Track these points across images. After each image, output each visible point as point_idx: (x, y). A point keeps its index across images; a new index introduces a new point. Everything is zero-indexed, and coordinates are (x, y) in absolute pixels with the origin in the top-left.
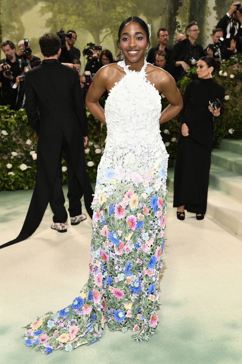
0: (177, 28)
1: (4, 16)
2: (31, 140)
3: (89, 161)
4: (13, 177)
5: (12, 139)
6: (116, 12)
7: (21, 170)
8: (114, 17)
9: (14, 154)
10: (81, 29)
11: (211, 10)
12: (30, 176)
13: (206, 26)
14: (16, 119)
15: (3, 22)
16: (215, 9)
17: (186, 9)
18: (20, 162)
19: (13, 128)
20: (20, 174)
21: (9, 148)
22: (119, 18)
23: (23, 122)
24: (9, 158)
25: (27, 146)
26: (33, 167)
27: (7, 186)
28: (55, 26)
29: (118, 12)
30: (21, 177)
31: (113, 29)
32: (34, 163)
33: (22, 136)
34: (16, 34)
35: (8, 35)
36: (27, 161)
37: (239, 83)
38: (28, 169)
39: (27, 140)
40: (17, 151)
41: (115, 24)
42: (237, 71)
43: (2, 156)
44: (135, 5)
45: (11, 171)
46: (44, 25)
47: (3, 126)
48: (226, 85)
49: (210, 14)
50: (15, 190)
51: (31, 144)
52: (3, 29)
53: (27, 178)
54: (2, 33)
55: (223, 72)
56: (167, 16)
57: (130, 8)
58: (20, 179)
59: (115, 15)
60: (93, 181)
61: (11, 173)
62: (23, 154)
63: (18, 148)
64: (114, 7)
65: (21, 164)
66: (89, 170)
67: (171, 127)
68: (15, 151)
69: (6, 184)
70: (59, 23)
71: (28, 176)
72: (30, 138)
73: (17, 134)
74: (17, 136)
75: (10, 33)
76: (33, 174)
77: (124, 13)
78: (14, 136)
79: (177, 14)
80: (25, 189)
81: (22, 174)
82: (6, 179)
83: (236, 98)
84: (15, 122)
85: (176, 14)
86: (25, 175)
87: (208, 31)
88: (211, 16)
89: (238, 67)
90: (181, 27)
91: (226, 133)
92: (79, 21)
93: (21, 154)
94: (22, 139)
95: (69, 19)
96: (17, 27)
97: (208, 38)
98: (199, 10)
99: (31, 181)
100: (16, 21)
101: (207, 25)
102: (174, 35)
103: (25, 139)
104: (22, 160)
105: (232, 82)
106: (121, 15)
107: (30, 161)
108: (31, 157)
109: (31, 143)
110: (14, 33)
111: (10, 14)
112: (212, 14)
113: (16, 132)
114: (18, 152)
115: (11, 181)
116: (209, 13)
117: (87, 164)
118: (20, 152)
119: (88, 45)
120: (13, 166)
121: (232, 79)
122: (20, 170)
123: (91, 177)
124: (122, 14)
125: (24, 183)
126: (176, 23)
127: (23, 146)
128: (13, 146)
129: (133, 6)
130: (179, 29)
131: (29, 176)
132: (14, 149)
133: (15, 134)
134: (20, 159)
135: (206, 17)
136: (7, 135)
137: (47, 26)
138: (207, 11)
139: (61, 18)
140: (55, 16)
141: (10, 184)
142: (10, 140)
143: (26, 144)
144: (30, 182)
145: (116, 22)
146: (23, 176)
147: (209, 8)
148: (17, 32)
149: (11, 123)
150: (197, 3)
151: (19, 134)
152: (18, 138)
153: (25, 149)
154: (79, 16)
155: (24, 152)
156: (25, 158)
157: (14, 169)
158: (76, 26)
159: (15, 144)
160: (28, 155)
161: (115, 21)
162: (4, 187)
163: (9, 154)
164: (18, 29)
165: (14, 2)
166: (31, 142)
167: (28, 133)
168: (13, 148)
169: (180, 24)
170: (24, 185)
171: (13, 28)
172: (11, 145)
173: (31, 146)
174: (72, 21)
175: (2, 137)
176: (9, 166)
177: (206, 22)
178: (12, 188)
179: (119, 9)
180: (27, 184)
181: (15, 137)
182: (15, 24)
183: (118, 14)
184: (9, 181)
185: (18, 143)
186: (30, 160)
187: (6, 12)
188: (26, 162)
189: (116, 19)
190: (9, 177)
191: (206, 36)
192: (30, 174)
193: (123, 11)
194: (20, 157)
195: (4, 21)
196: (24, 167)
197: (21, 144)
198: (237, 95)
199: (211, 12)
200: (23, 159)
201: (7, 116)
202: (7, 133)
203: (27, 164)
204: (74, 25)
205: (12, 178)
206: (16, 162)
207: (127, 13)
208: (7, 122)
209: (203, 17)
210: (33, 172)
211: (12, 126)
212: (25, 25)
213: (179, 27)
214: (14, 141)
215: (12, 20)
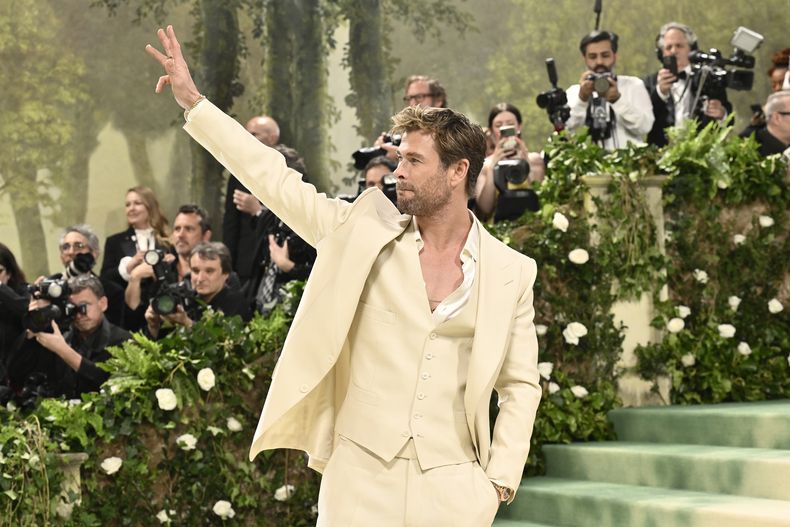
6: (20, 119)
8: (15, 136)
11: (340, 104)
13: (326, 152)
16: (349, 101)
17: (260, 104)
22: (31, 138)
29: (26, 120)
31: (10, 174)
41: (18, 159)
44: (84, 97)
49: (338, 118)
57: (69, 106)
59: (18, 131)
64: (15, 105)
67: (235, 492)
77: (48, 122)
87: (335, 169)
88: (340, 122)
98: (302, 104)
101: (329, 150)
106: (38, 130)
112: (342, 116)
116: (333, 113)
124: (42, 126)
129: (80, 101)
135: (326, 126)
138: (328, 108)
145: (20, 153)
147: (331, 99)
150: (294, 85)
161: (18, 147)
177: (326, 140)
179: (31, 111)
183: (27, 127)
189: (21, 141)
191: (331, 182)
193: (44, 117)
199: (340, 112)
207: (59, 121)
209: (317, 126)
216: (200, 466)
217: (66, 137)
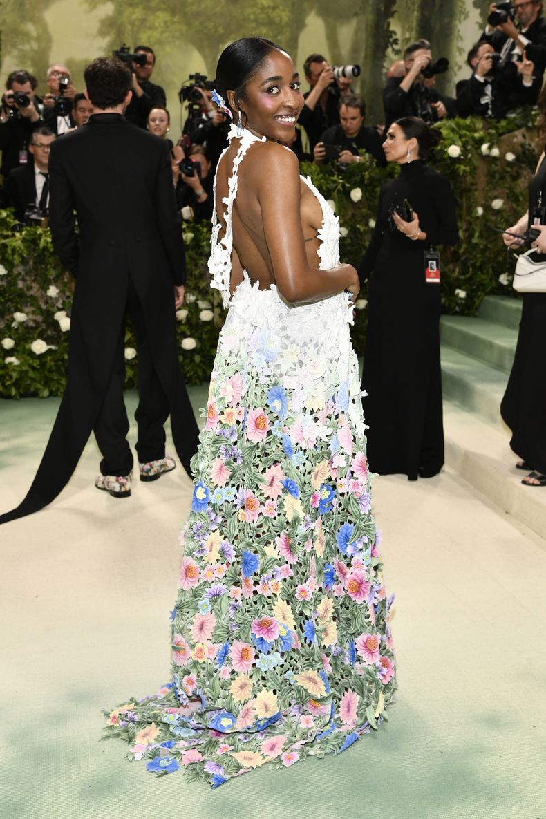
0: (392, 45)
1: (8, 9)
2: (57, 287)
3: (186, 336)
4: (15, 368)
5: (15, 284)
6: (255, 5)
7: (34, 353)
8: (252, 17)
9: (20, 317)
10: (178, 42)
11: (469, 6)
12: (54, 368)
13: (455, 41)
14: (24, 240)
15: (4, 22)
16: (476, 4)
17: (413, 4)
18: (31, 336)
19: (17, 260)
20: (31, 362)
21: (9, 303)
22: (262, 19)
24: (8, 327)
25: (48, 300)
26: (61, 348)
28: (120, 33)
29: (260, 6)
30: (34, 368)
32: (63, 338)
33: (38, 278)
34: (32, 50)
35: (15, 52)
36: (48, 335)
37: (525, 173)
38: (49, 352)
39: (48, 288)
40: (26, 310)
42: (522, 145)
45: (11, 356)
46: (95, 31)
48: (497, 176)
49: (467, 16)
50: (18, 397)
51: (57, 296)
53: (46, 372)
55: (490, 148)
56: (370, 17)
58: (31, 374)
59: (254, 13)
60: (193, 381)
61: (12, 360)
62: (39, 318)
63: (29, 304)
65: (33, 340)
66: (185, 358)
68: (21, 311)
70: (129, 27)
71: (48, 366)
72: (56, 282)
73: (26, 274)
74: (27, 278)
75: (20, 47)
76: (60, 363)
77: (274, 8)
78: (20, 277)
79: (392, 15)
80: (41, 395)
81: (36, 363)
83: (518, 206)
84: (22, 248)
85: (388, 14)
86: (43, 365)
87: (460, 54)
88: (467, 20)
89: (524, 136)
90: (400, 42)
91: (494, 284)
92: (173, 23)
93: (34, 317)
94: (38, 283)
95: (151, 18)
96: (34, 34)
97: (460, 68)
98: (442, 6)
99: (55, 378)
100: (33, 20)
101: (457, 40)
102: (384, 61)
103: (45, 287)
104: (37, 331)
105: (509, 169)
106: (267, 13)
107: (54, 333)
108: (56, 324)
109: (58, 294)
110: (27, 47)
111: (22, 5)
112: (470, 15)
113: (26, 270)
114: (27, 314)
115: (11, 377)
116: (463, 13)
117: (181, 343)
118: (33, 312)
119: (191, 77)
120: (16, 344)
121: (509, 164)
122: (31, 354)
123: (188, 372)
124: (270, 11)
125: (39, 382)
126: (389, 34)
127: (39, 299)
128: (18, 300)
130: (396, 47)
131: (51, 368)
132: (19, 306)
133: (23, 273)
134: (32, 328)
135: (457, 22)
136: (4, 275)
137: (102, 33)
138: (460, 9)
139: (134, 16)
140: (119, 12)
141: (8, 383)
142: (11, 286)
143: (47, 296)
144: (53, 380)
145: (255, 29)
146: (38, 367)
147: (463, 2)
148: (35, 46)
149: (14, 250)
151: (33, 274)
152: (29, 282)
153: (44, 307)
154: (173, 12)
155: (42, 312)
156: (44, 326)
157: (17, 351)
158: (167, 35)
159: (21, 295)
160: (51, 320)
161: (254, 25)
163: (8, 317)
164: (38, 39)
166: (58, 291)
167: (51, 270)
168: (17, 303)
169: (399, 36)
170: (39, 386)
171: (26, 36)
172: (14, 298)
173: (57, 300)
174: (157, 24)
176: (8, 343)
177: (456, 33)
178: (14, 392)
180: (47, 384)
181: (23, 280)
182: (30, 28)
183: (260, 11)
184: (7, 378)
185: (29, 293)
186: (55, 331)
188: (45, 336)
189: (255, 21)
190: (7, 368)
191: (456, 63)
192: (55, 361)
194: (31, 324)
195: (8, 20)
196: (40, 346)
197: (36, 295)
198: (521, 199)
199: (468, 12)
200: (40, 329)
201: (5, 233)
202: (6, 269)
203: (48, 341)
204: (162, 32)
205: (14, 371)
206: (24, 335)
207: (281, 8)
208: (5, 246)
209: (450, 22)
210: (61, 358)
211: (16, 257)
212: (52, 30)
213: (397, 44)
214: (21, 289)
215: (24, 18)
216: (349, 248)
217: (285, 19)
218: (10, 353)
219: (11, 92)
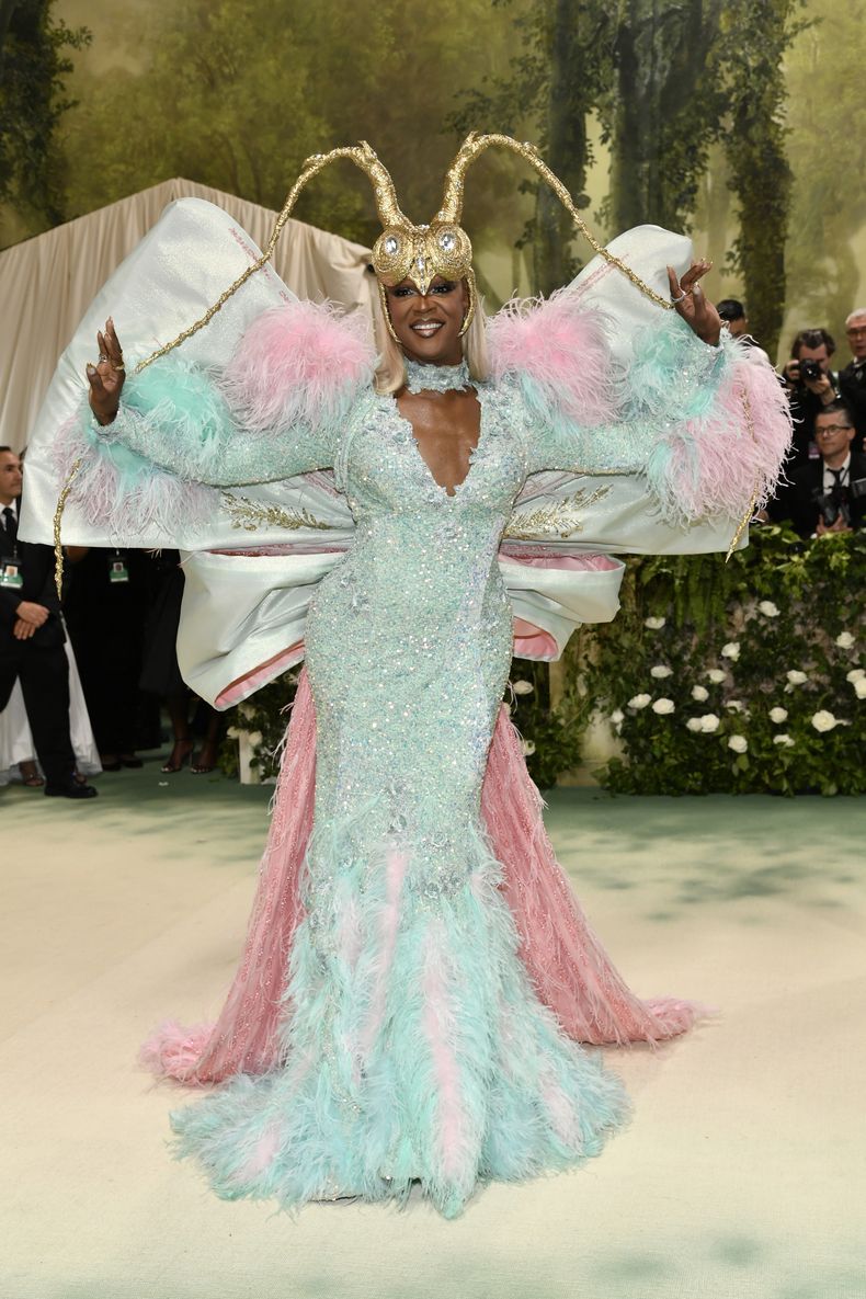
1: (799, 243)
2: (852, 633)
4: (788, 751)
5: (791, 630)
7: (816, 730)
9: (796, 677)
12: (844, 753)
14: (807, 564)
15: (792, 262)
18: (812, 705)
19: (796, 592)
20: (811, 742)
21: (782, 657)
23: (833, 574)
24: (779, 690)
25: (839, 653)
26: (857, 723)
27: (767, 780)
30: (814, 752)
32: (859, 710)
33: (824, 620)
34: (830, 295)
35: (805, 302)
36: (837, 703)
38: (838, 729)
39: (840, 634)
40: (806, 667)
43: (757, 683)
45: (783, 734)
47: (767, 589)
50: (792, 793)
51: (852, 647)
52: (788, 283)
53: (833, 759)
54: (787, 296)
58: (811, 760)
61: (784, 739)
62: (825, 679)
63: (810, 659)
65: (815, 711)
68: (799, 669)
69: (766, 772)
71: (836, 749)
72: (851, 625)
73: (808, 614)
74: (808, 621)
75: (812, 293)
76: (855, 746)
78: (799, 619)
80: (825, 792)
81: (819, 745)
82: (764, 755)
84: (806, 576)
86: (829, 748)
93: (818, 677)
94: (823, 628)
96: (834, 272)
99: (847, 768)
100: (833, 253)
103: (835, 632)
104: (821, 699)
107: (846, 701)
108: (850, 688)
109: (853, 644)
110: (822, 292)
111: (819, 233)
113: (807, 609)
114: (807, 673)
115: (782, 764)
118: (817, 670)
120: (789, 717)
122: (812, 731)
125: (824, 774)
127: (825, 651)
128: (794, 653)
131: (840, 752)
132: (795, 661)
133: (802, 614)
134: (814, 693)
136: (775, 617)
141: (777, 772)
142: (784, 632)
143: (836, 647)
144: (842, 769)
146: (822, 750)
148: (834, 288)
149: (793, 581)
151: (816, 615)
152: (811, 627)
153: (833, 663)
155: (829, 670)
156: (831, 691)
157: (792, 726)
159: (799, 645)
160: (841, 683)
162: (758, 781)
163: (779, 677)
164: (839, 279)
165: (833, 196)
166: (853, 639)
167: (844, 609)
168: (793, 657)
170: (823, 779)
171: (823, 277)
172: (788, 650)
173: (852, 652)
175: (762, 622)
176: (778, 715)
178: (785, 785)
180: (834, 775)
181: (803, 623)
182: (830, 265)
184: (776, 765)
185: (810, 643)
186: (848, 698)
187: (806, 229)
188: (833, 705)
190: (777, 751)
192: (847, 743)
194: (813, 687)
195: (797, 258)
196: (824, 721)
197: (821, 645)
200: (824, 695)
201: (779, 556)
202: (778, 609)
203: (837, 713)
205: (787, 755)
206: (802, 704)
208: (779, 574)
210: (856, 739)
211: (795, 588)
212: (862, 262)
214: (798, 637)
215: (820, 252)
218: (780, 728)
219: (796, 362)
